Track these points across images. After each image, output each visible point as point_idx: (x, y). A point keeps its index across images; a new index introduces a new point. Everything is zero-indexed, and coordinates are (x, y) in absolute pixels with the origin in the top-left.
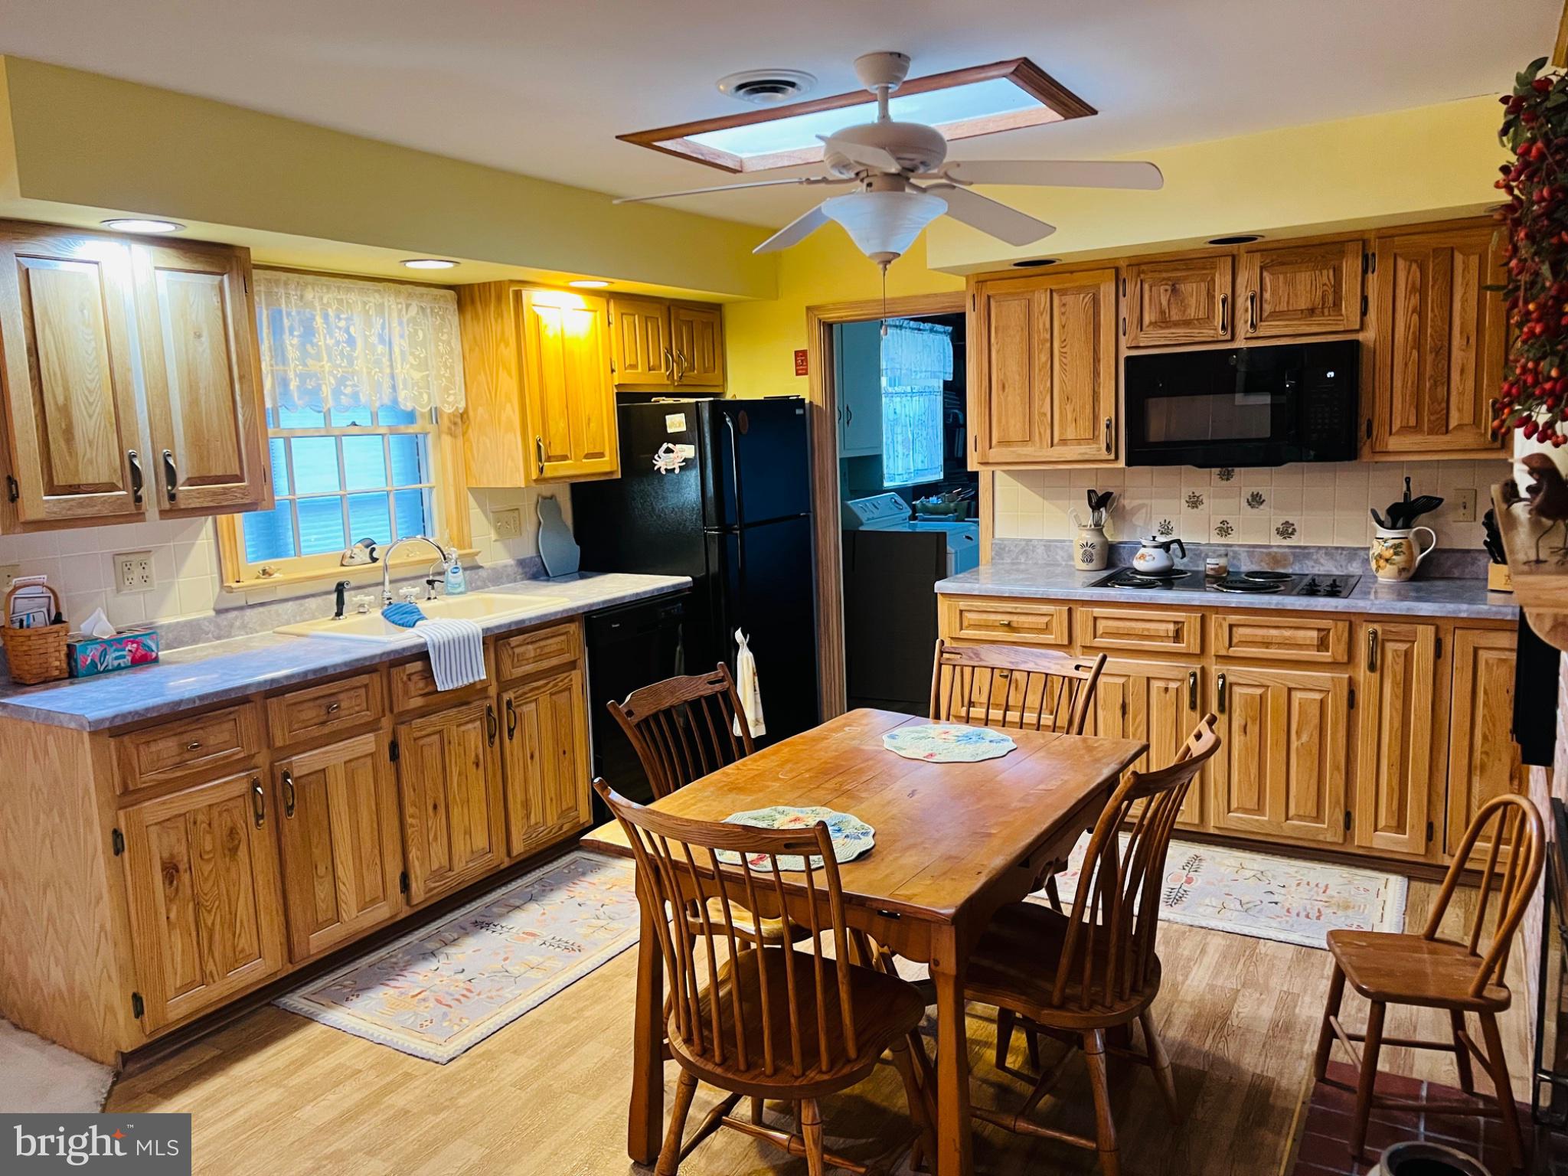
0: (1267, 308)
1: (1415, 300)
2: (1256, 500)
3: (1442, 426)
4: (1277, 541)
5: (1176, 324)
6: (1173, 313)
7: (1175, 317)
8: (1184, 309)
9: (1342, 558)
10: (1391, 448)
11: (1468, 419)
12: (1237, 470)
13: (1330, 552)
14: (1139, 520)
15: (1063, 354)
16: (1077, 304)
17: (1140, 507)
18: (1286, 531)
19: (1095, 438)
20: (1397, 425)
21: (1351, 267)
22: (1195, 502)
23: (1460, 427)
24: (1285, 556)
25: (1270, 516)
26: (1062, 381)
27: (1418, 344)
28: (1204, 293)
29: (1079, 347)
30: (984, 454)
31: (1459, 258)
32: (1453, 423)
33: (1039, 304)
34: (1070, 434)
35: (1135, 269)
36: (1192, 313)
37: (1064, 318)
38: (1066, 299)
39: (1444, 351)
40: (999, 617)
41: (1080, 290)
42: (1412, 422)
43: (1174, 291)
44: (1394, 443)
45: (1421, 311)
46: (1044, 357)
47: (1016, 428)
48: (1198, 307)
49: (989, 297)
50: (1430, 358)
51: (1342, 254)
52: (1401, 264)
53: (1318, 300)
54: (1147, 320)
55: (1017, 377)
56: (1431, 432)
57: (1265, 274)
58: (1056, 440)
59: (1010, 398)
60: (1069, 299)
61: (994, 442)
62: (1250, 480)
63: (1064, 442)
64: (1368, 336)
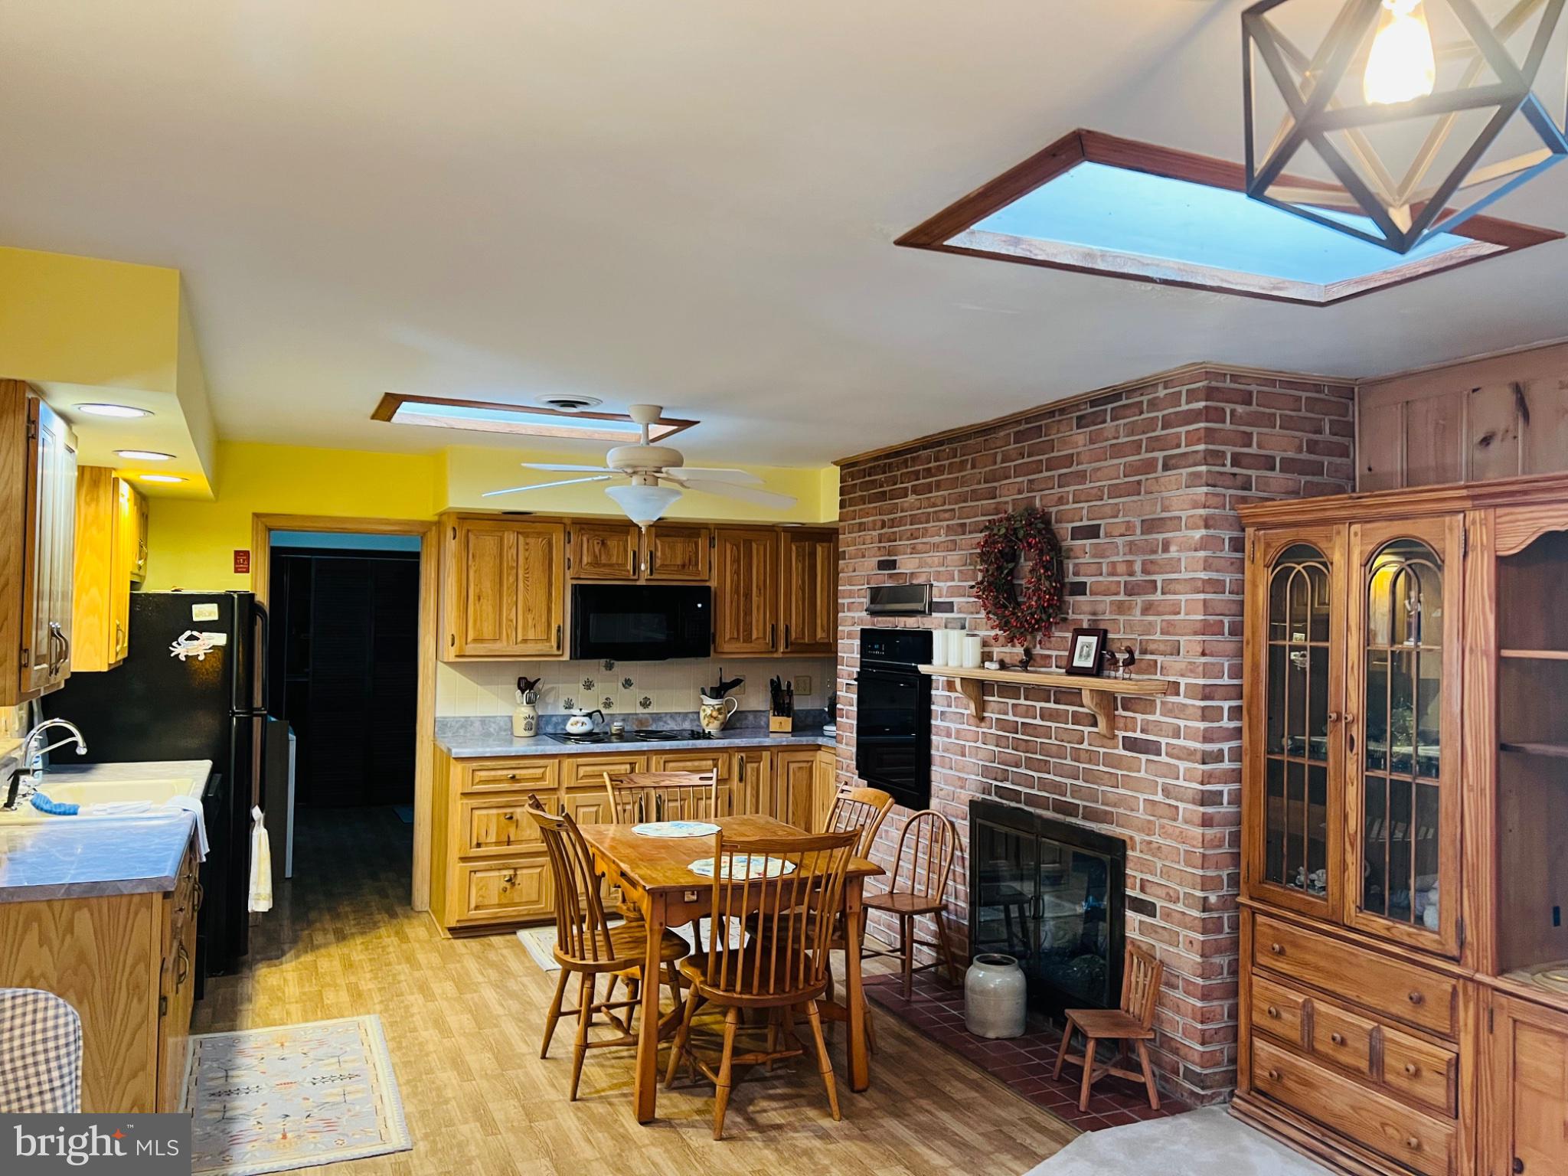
0: (658, 562)
1: (735, 566)
2: (628, 683)
3: (748, 639)
4: (640, 710)
5: (604, 565)
6: (603, 557)
7: (603, 562)
8: (609, 555)
9: (679, 719)
10: (726, 650)
11: (761, 635)
12: (616, 663)
13: (673, 716)
14: (550, 699)
15: (526, 579)
16: (537, 544)
17: (552, 689)
18: (646, 703)
19: (548, 639)
20: (728, 637)
21: (703, 543)
22: (589, 685)
23: (758, 638)
24: (647, 719)
25: (637, 694)
26: (525, 597)
27: (737, 592)
28: (622, 549)
29: (538, 573)
30: (461, 648)
31: (754, 546)
32: (754, 636)
33: (509, 541)
34: (531, 635)
35: (578, 526)
36: (614, 560)
37: (527, 553)
38: (529, 540)
39: (748, 596)
40: (505, 772)
41: (539, 534)
42: (736, 636)
43: (603, 543)
44: (727, 648)
45: (737, 572)
46: (512, 579)
47: (488, 631)
48: (618, 557)
49: (468, 531)
50: (742, 599)
51: (699, 536)
52: (728, 546)
53: (687, 561)
54: (585, 560)
55: (490, 592)
56: (744, 641)
57: (658, 542)
58: (519, 639)
59: (484, 607)
60: (531, 541)
61: (469, 640)
62: (624, 669)
63: (525, 641)
64: (713, 584)
